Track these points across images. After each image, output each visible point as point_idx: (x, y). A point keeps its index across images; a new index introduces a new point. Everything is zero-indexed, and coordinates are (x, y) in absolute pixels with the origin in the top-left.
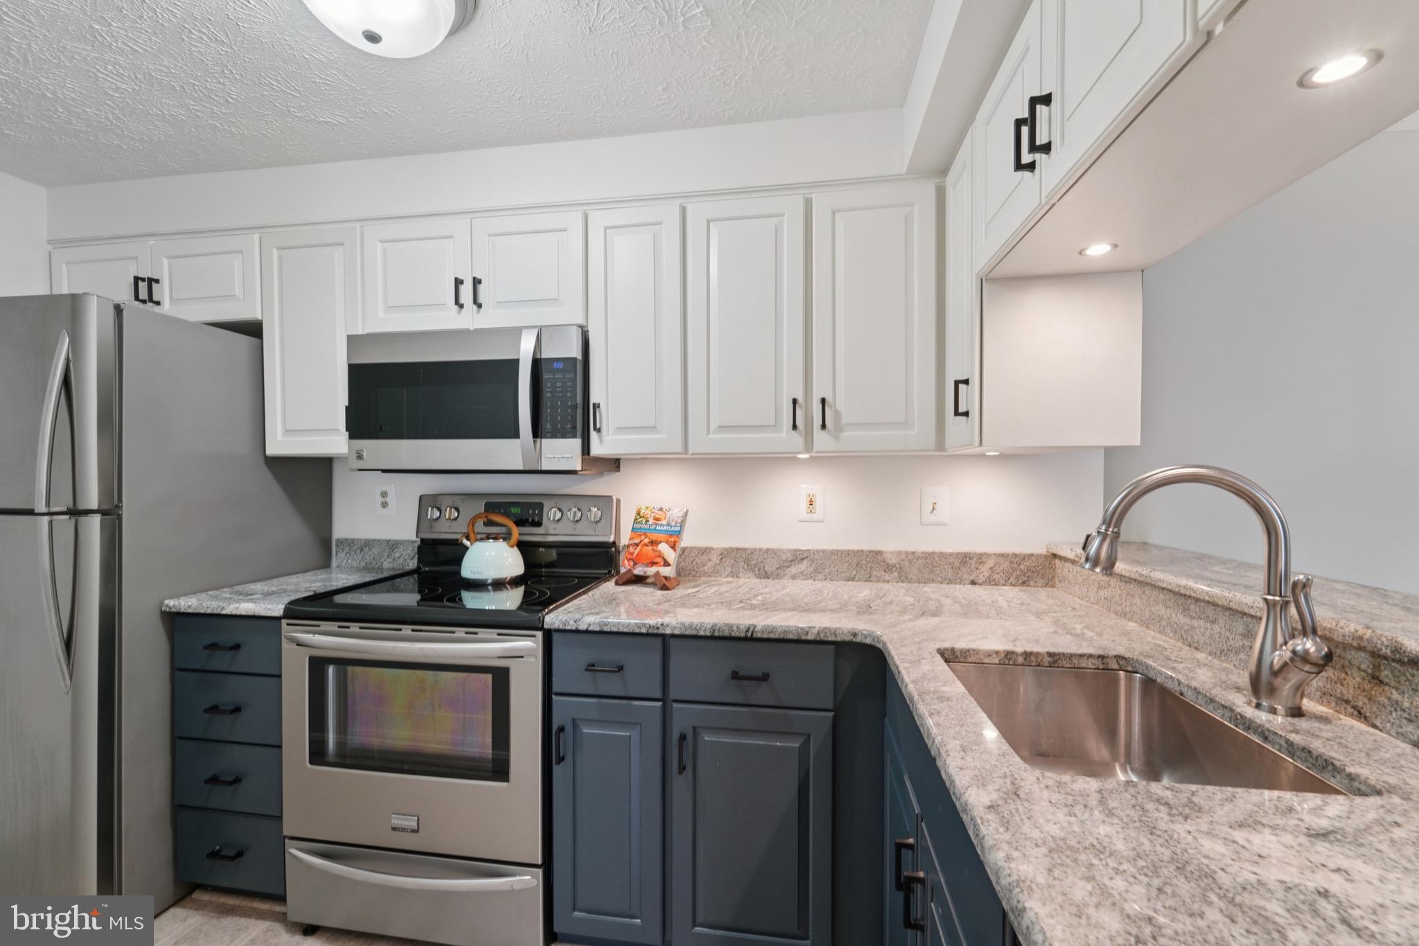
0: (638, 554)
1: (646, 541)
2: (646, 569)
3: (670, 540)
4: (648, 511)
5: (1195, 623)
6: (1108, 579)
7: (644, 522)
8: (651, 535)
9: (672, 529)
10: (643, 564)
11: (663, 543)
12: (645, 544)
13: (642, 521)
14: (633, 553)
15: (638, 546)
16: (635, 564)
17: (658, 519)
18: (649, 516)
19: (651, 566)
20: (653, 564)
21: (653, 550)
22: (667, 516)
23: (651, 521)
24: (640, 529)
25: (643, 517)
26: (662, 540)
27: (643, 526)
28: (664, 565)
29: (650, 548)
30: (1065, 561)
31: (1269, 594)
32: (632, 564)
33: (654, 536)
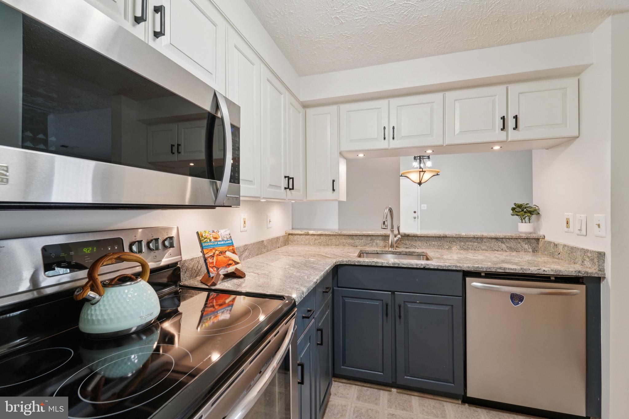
0: (216, 262)
1: (217, 252)
2: (227, 269)
3: (230, 249)
4: (207, 234)
5: (356, 241)
6: (320, 237)
7: (208, 241)
8: (218, 248)
9: (227, 242)
10: (223, 267)
11: (227, 252)
12: (218, 255)
13: (207, 240)
14: (212, 263)
15: (214, 257)
16: (218, 269)
17: (215, 238)
18: (209, 237)
19: (229, 267)
20: (230, 265)
21: (224, 257)
22: (219, 235)
23: (213, 240)
24: (209, 246)
25: (206, 238)
26: (226, 250)
27: (210, 244)
28: (236, 264)
29: (222, 256)
30: (295, 235)
31: (392, 229)
32: (215, 269)
33: (221, 249)
